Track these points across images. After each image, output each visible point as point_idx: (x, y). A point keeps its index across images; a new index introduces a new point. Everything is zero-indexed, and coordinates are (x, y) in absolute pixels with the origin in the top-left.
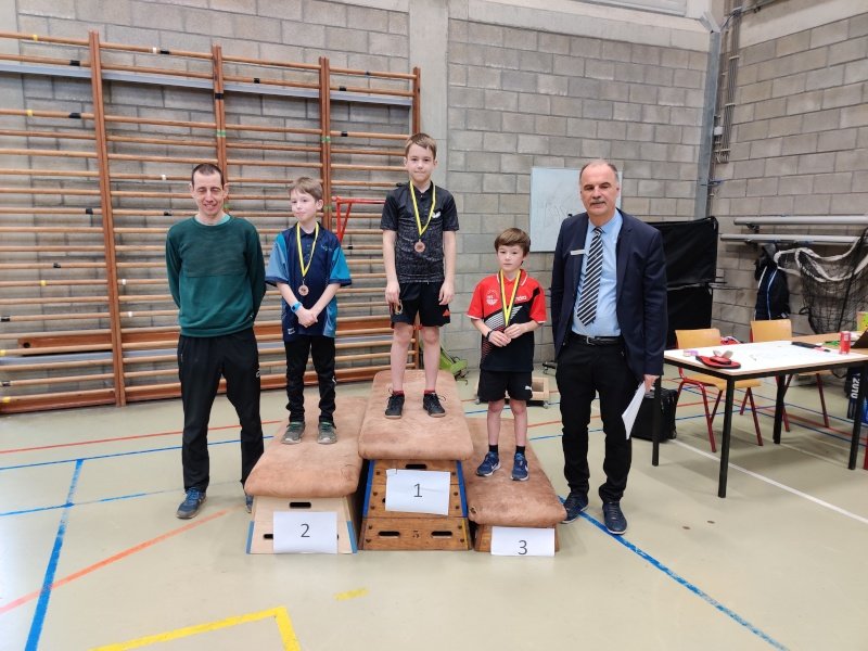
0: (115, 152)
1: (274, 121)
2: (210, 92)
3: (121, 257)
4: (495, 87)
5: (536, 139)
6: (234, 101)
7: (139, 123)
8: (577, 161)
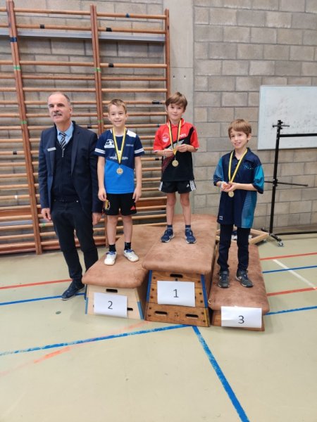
1: (61, 58)
4: (231, 24)
5: (265, 64)
8: (297, 79)
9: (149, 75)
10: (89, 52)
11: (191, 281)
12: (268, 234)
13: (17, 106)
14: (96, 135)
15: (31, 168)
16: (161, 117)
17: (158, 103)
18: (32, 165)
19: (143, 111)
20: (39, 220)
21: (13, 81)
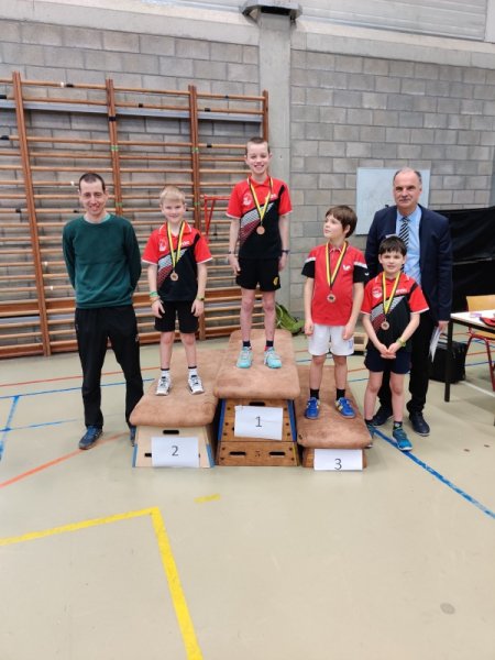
0: (36, 164)
1: (155, 137)
2: (105, 116)
3: (44, 245)
4: (328, 104)
5: (361, 146)
6: (124, 122)
7: (53, 142)
8: (393, 162)
10: (184, 131)
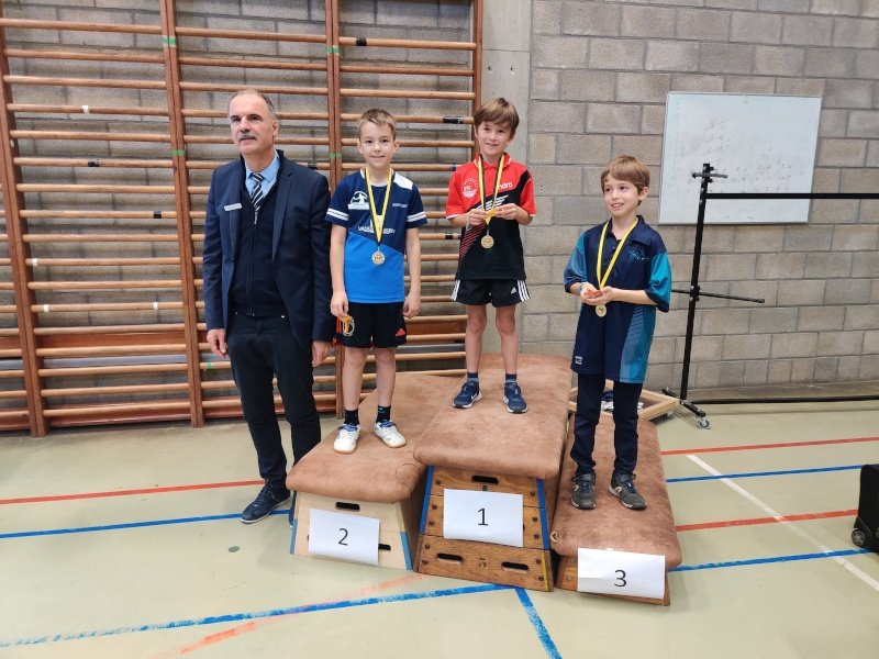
0: (27, 74)
1: (259, 24)
5: (678, 47)
7: (59, 29)
8: (745, 81)
9: (438, 64)
10: (317, 15)
11: (516, 491)
12: (677, 400)
13: (167, 119)
14: (324, 181)
15: (189, 245)
16: (460, 151)
17: (455, 122)
18: (192, 241)
19: (423, 136)
20: (201, 355)
21: (160, 67)
